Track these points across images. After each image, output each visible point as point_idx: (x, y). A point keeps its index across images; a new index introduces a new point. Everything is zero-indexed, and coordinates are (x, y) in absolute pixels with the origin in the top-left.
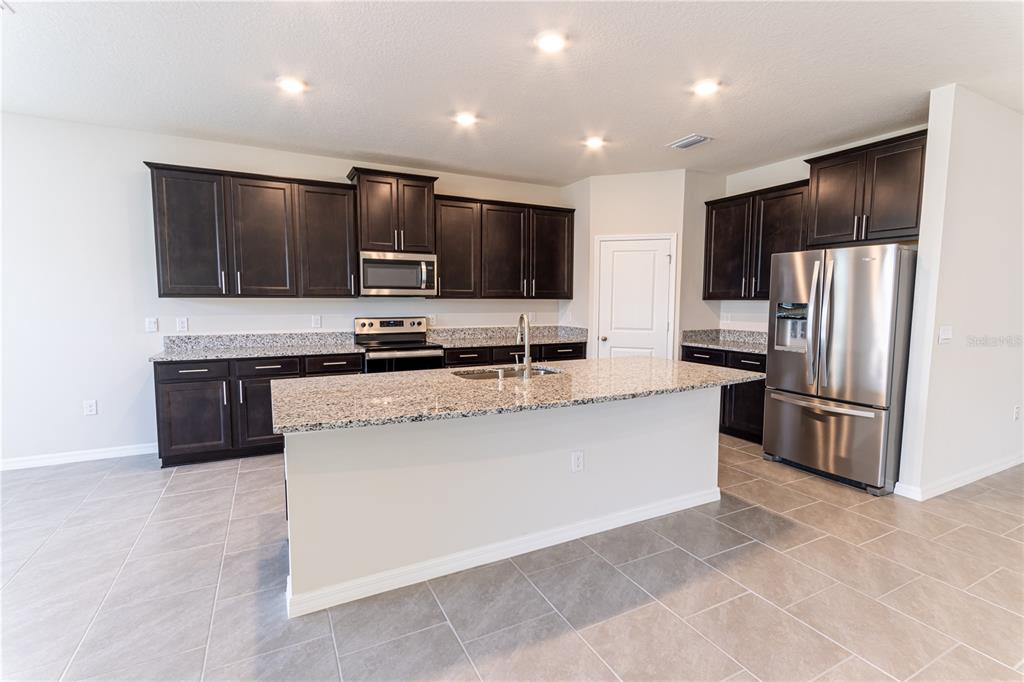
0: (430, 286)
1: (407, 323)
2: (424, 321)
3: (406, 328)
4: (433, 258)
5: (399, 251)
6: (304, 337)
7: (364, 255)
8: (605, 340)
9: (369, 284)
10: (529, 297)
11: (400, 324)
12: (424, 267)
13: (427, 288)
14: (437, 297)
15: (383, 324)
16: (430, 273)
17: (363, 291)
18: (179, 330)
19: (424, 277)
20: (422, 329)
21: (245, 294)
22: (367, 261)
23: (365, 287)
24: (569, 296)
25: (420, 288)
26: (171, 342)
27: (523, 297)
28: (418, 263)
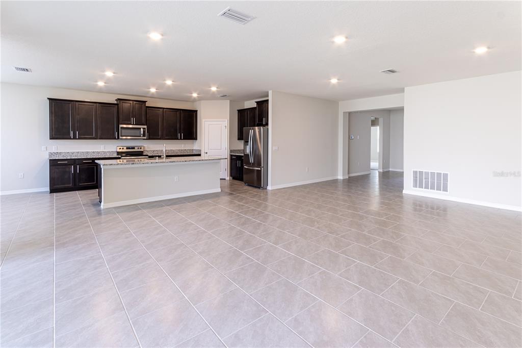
0: (144, 135)
1: (136, 148)
2: (142, 147)
3: (136, 150)
4: (145, 127)
5: (133, 124)
6: (98, 153)
7: (121, 126)
8: (206, 153)
9: (123, 135)
10: (181, 139)
11: (134, 148)
12: (142, 130)
13: (143, 136)
14: (147, 139)
15: (127, 148)
16: (144, 132)
17: (120, 137)
18: (54, 150)
19: (142, 133)
20: (142, 150)
21: (79, 138)
22: (121, 128)
23: (121, 136)
24: (196, 139)
25: (140, 136)
26: (51, 154)
27: (178, 139)
28: (140, 128)
